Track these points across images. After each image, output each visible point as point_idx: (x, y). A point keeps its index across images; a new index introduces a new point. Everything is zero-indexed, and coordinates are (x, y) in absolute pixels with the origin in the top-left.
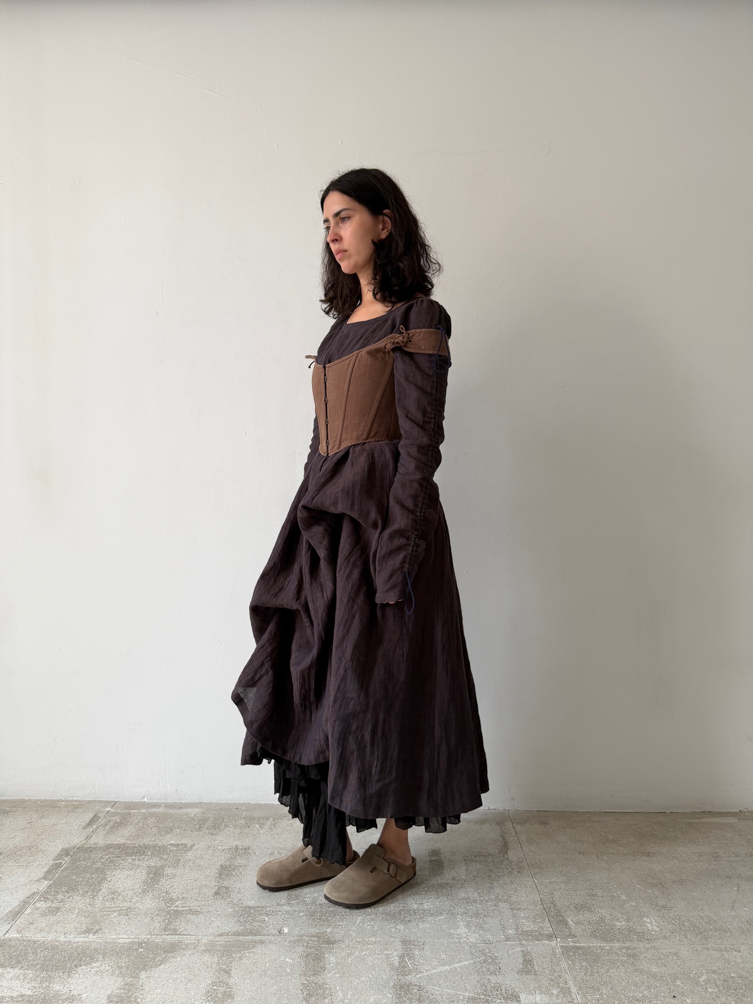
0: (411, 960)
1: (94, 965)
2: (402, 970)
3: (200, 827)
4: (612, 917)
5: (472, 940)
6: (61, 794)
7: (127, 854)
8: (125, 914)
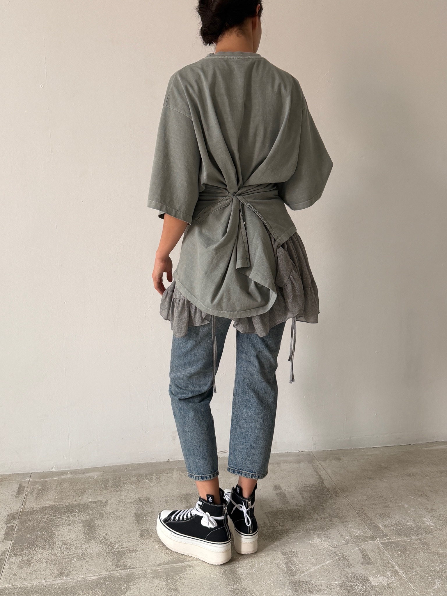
0: (293, 565)
2: (290, 572)
4: (404, 520)
5: (326, 546)
8: (82, 558)
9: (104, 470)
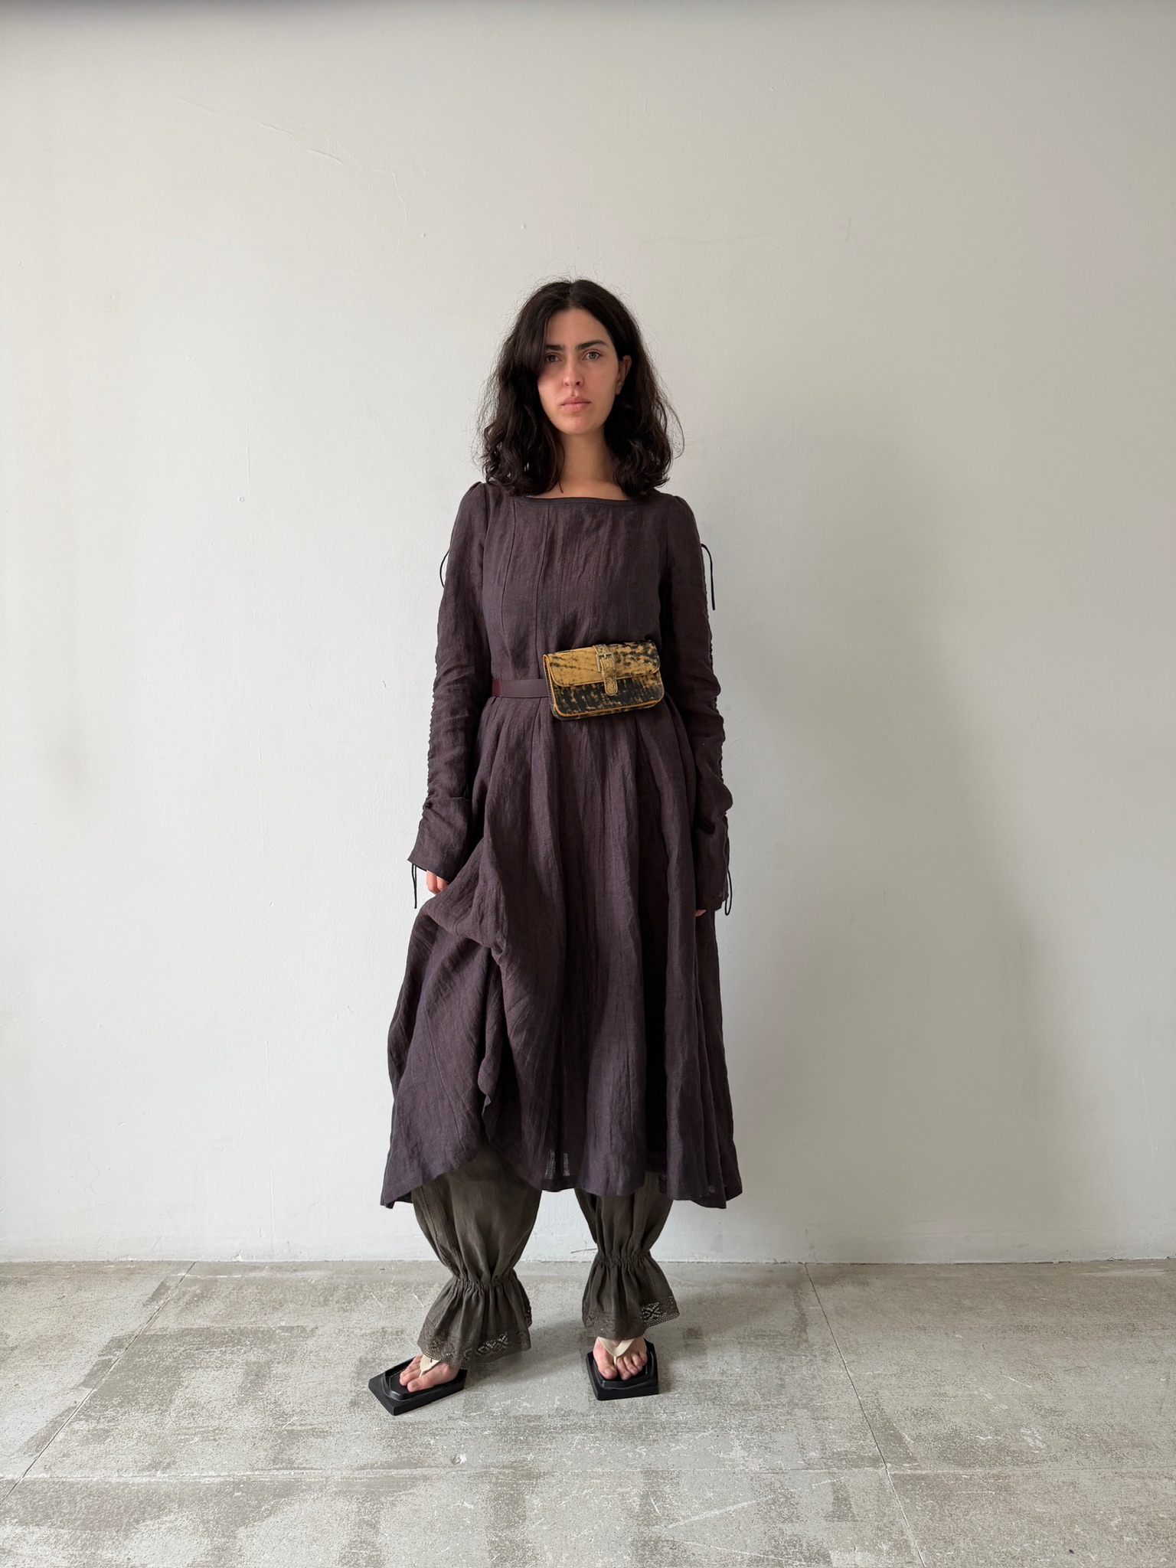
0: (658, 1501)
1: (166, 1518)
2: (646, 1517)
3: (326, 1300)
4: (971, 1429)
5: (755, 1468)
6: (108, 1253)
7: (213, 1344)
8: (212, 1438)
9: (338, 1268)
